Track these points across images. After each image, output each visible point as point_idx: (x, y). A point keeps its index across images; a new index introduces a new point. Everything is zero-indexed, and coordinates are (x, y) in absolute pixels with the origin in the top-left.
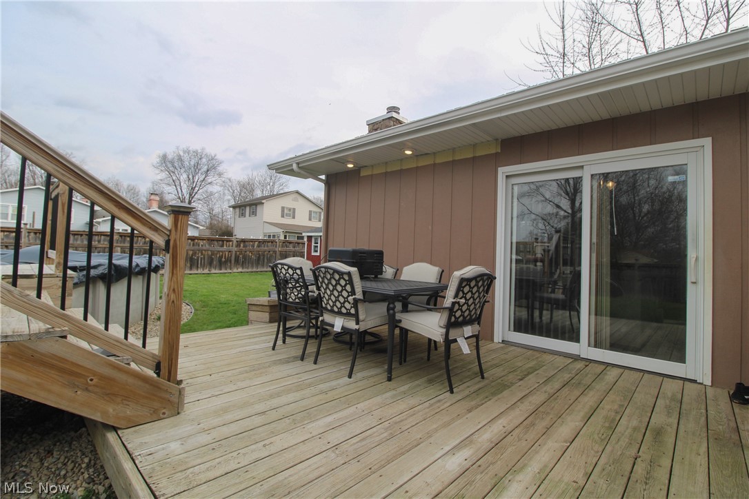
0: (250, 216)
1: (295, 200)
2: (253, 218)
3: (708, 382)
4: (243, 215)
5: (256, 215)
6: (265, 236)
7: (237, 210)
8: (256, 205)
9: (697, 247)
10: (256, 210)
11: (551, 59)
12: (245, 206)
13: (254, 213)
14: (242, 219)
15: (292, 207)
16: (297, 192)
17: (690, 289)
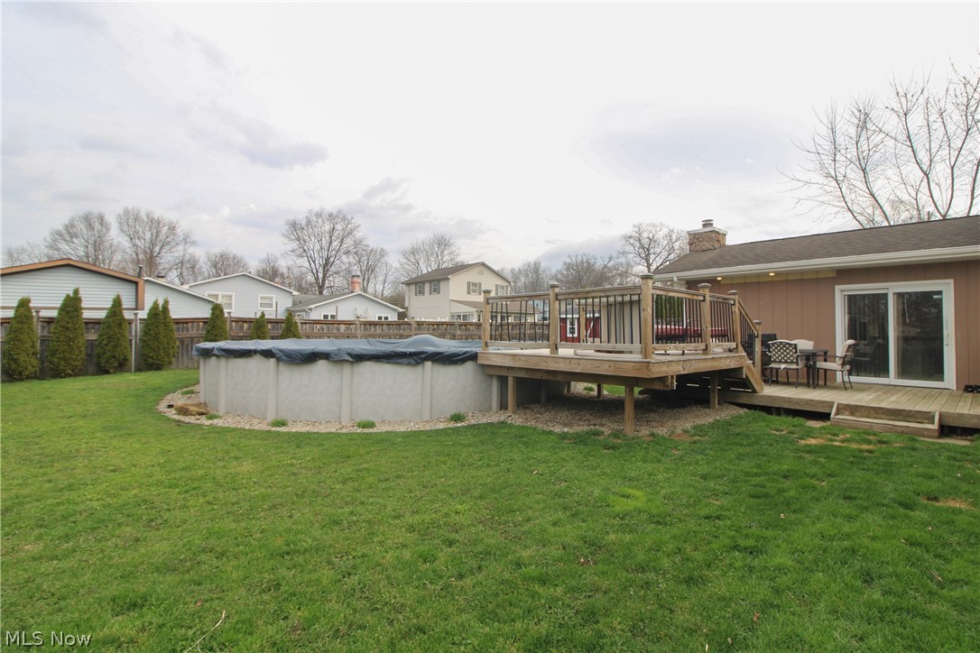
0: (430, 293)
1: (481, 273)
2: (435, 296)
3: (955, 388)
4: (421, 292)
5: (439, 293)
6: (453, 316)
7: (413, 287)
8: (439, 281)
9: (947, 329)
10: (439, 287)
11: (823, 157)
12: (424, 283)
13: (437, 290)
14: (420, 297)
15: (477, 281)
16: (483, 264)
17: (945, 348)
